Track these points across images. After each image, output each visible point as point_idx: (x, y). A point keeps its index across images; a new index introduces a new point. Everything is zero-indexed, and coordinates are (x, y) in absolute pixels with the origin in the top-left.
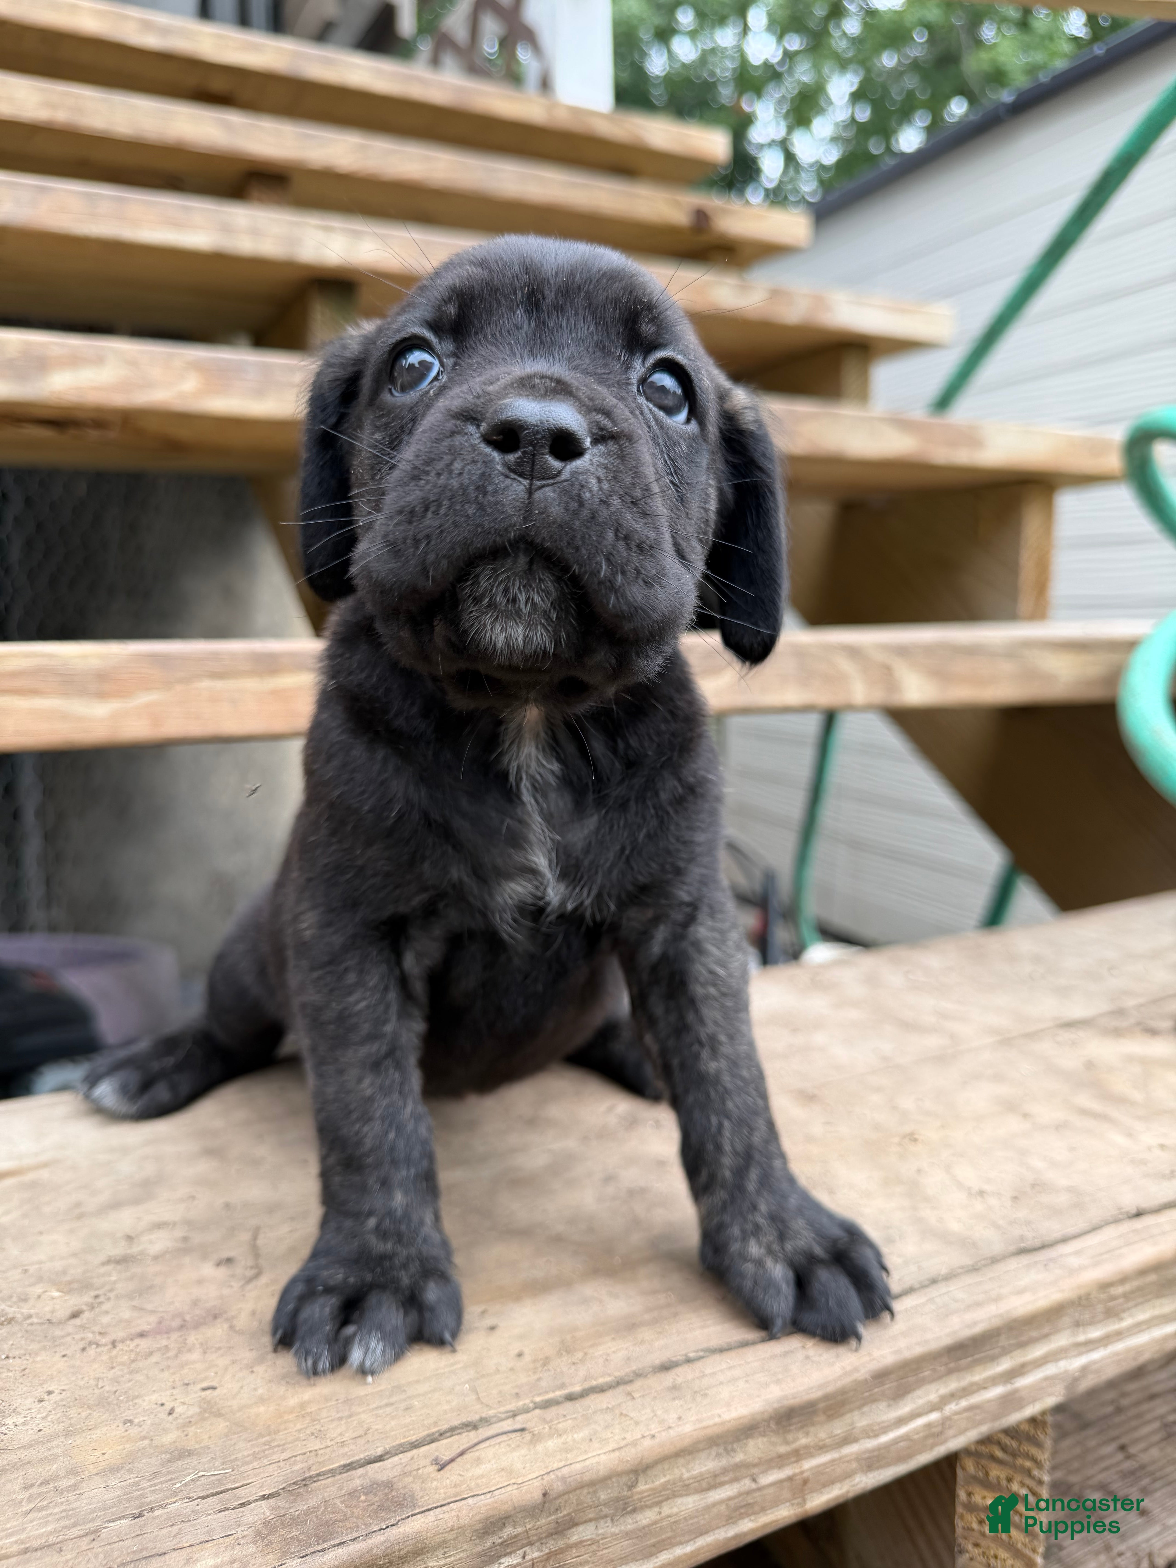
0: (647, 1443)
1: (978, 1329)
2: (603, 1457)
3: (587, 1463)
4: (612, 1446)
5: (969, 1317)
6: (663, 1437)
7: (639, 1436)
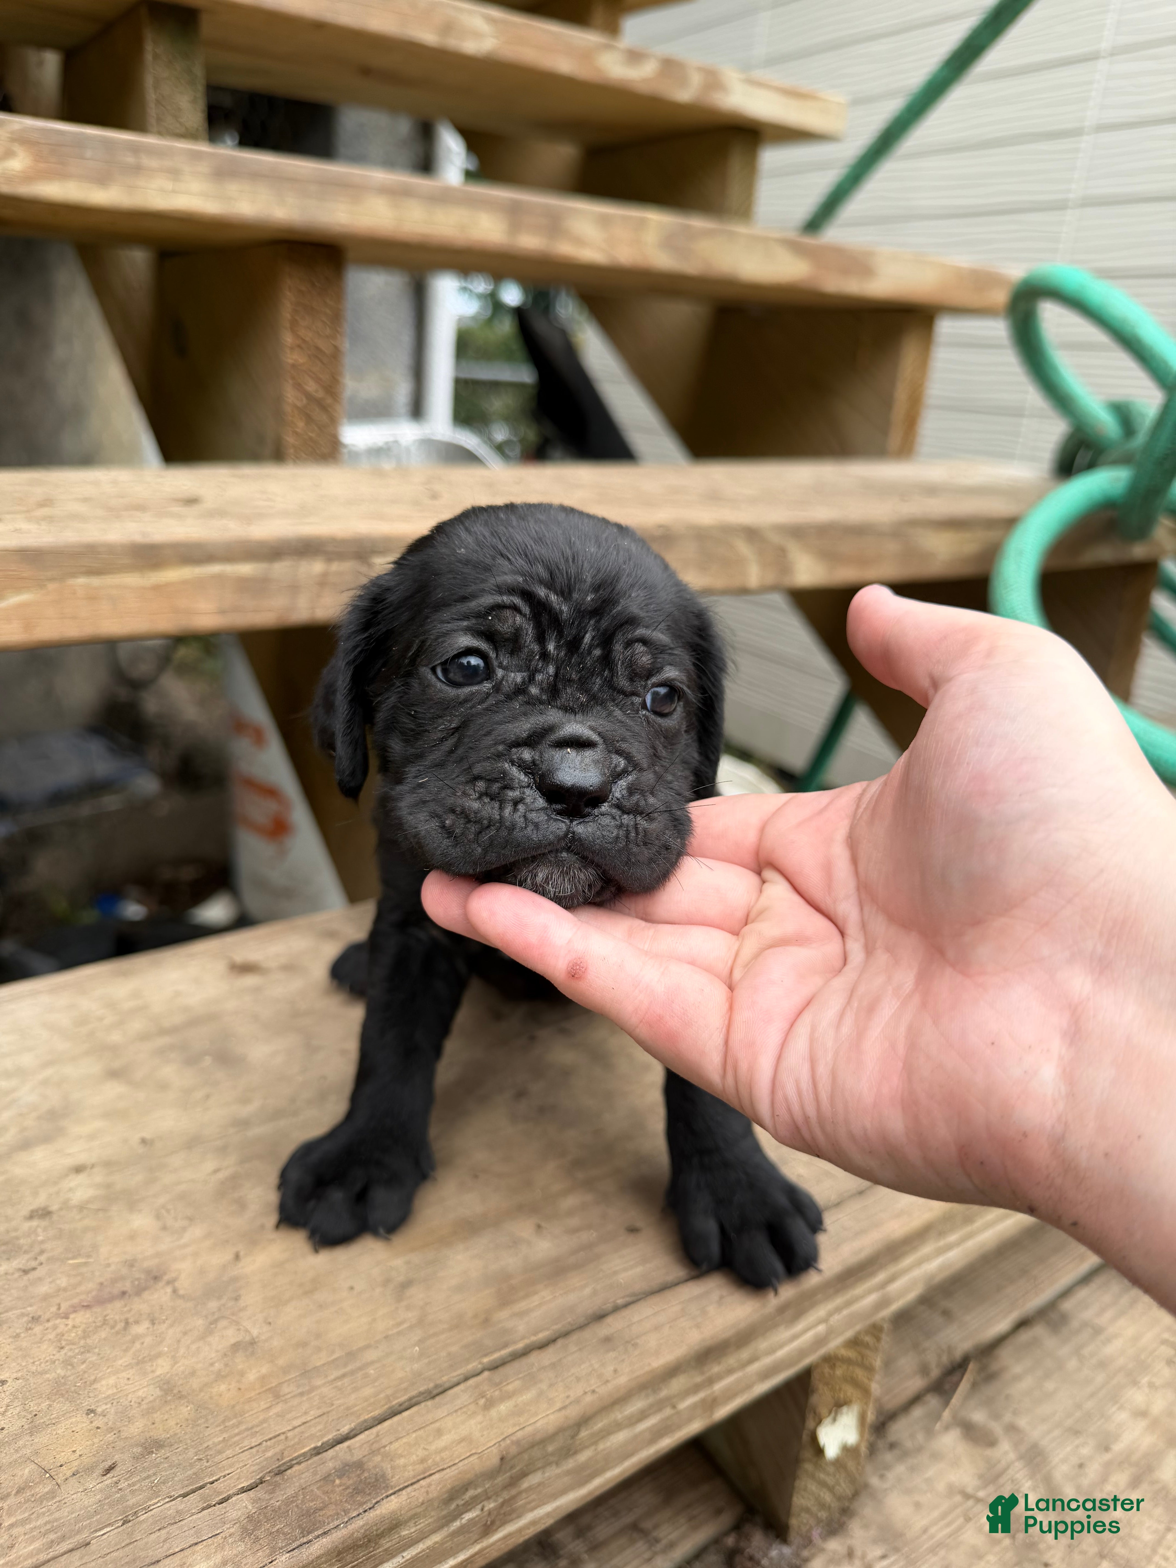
0: (589, 1398)
1: (863, 1255)
2: (552, 1417)
3: (539, 1424)
4: (558, 1405)
5: (857, 1244)
6: (603, 1390)
7: (582, 1393)
